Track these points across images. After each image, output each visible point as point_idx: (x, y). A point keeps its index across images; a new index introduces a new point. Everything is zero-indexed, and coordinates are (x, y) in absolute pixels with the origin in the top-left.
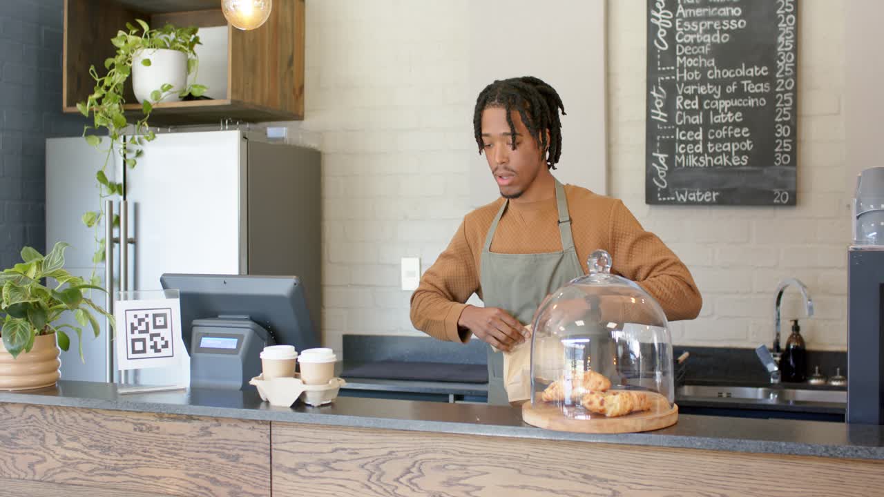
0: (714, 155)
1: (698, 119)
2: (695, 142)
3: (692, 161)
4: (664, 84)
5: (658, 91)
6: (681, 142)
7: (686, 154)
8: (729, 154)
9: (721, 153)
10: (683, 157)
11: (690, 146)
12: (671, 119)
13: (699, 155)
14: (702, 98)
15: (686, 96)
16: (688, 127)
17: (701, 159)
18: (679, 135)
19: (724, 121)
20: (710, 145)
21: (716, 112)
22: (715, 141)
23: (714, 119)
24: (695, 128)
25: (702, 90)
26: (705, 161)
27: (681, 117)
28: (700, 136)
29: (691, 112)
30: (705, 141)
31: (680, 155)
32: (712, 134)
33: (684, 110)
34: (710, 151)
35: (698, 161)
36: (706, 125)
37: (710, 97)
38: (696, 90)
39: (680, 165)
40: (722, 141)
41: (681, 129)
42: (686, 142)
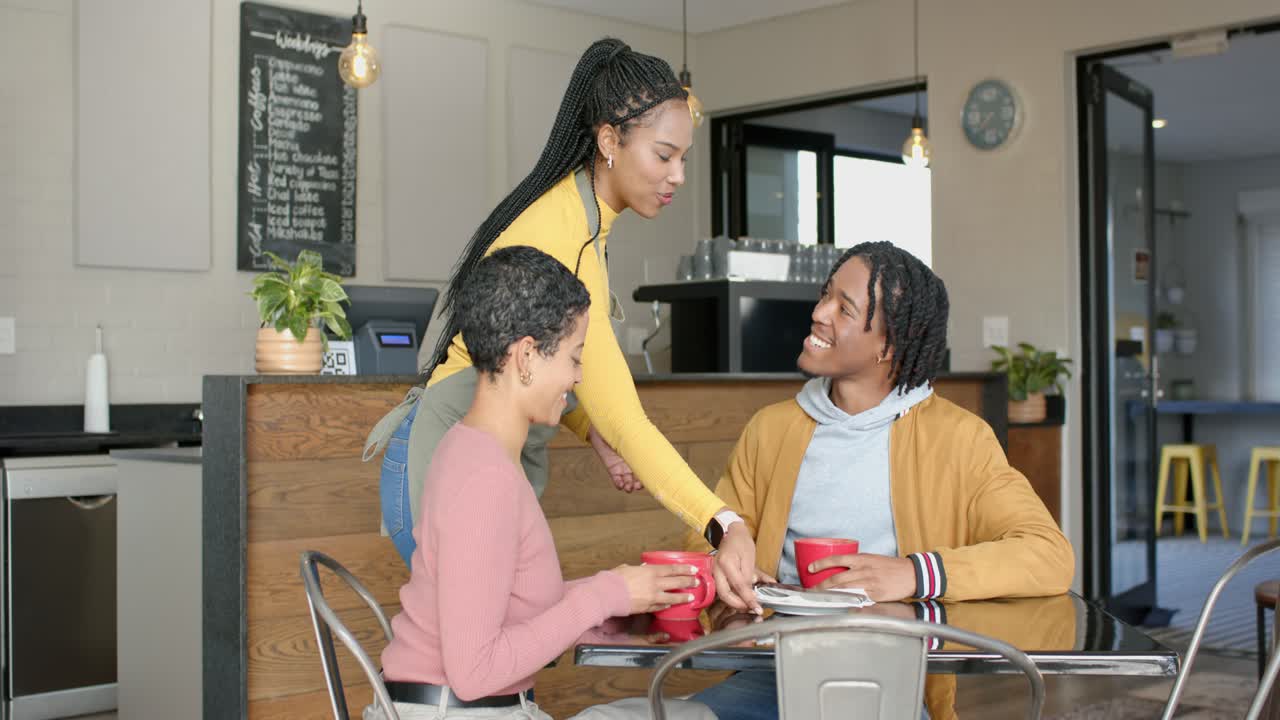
0: (298, 229)
1: (285, 196)
2: (283, 217)
3: (281, 234)
4: (259, 160)
5: (254, 167)
6: (272, 215)
7: (276, 227)
8: (309, 229)
9: (303, 228)
10: (274, 229)
11: (279, 220)
12: (264, 195)
13: (285, 228)
14: (289, 178)
15: (277, 175)
16: (279, 203)
17: (288, 232)
18: (271, 209)
19: (305, 200)
20: (294, 220)
21: (299, 192)
22: (298, 217)
23: (299, 198)
24: (282, 204)
25: (289, 170)
26: (291, 234)
27: (272, 193)
28: (286, 211)
29: (281, 189)
30: (291, 216)
31: (271, 227)
32: (297, 211)
33: (275, 187)
34: (295, 225)
35: (285, 233)
36: (292, 203)
37: (294, 177)
38: (284, 171)
39: (271, 236)
40: (304, 217)
41: (273, 202)
42: (276, 216)
